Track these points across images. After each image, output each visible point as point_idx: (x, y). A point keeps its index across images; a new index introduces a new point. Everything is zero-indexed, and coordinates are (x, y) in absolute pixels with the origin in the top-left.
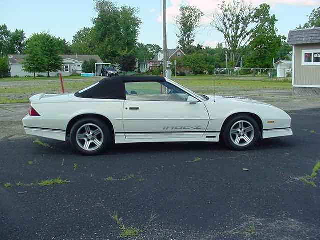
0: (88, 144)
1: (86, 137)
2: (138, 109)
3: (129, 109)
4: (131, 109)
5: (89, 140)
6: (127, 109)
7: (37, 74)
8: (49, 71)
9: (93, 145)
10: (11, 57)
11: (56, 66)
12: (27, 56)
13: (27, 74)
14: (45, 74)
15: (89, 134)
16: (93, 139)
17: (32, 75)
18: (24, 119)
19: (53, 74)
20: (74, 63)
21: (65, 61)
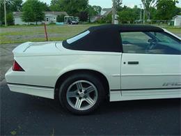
0: (79, 102)
1: (78, 94)
2: (137, 63)
3: (127, 63)
4: (130, 63)
5: (80, 98)
6: (125, 63)
7: (30, 23)
8: (37, 21)
9: (84, 104)
10: (14, 13)
11: (41, 18)
12: (24, 12)
13: (24, 23)
14: (35, 23)
15: (81, 91)
16: (85, 97)
17: (27, 23)
18: (6, 74)
19: (39, 23)
20: (52, 17)
21: (46, 15)
